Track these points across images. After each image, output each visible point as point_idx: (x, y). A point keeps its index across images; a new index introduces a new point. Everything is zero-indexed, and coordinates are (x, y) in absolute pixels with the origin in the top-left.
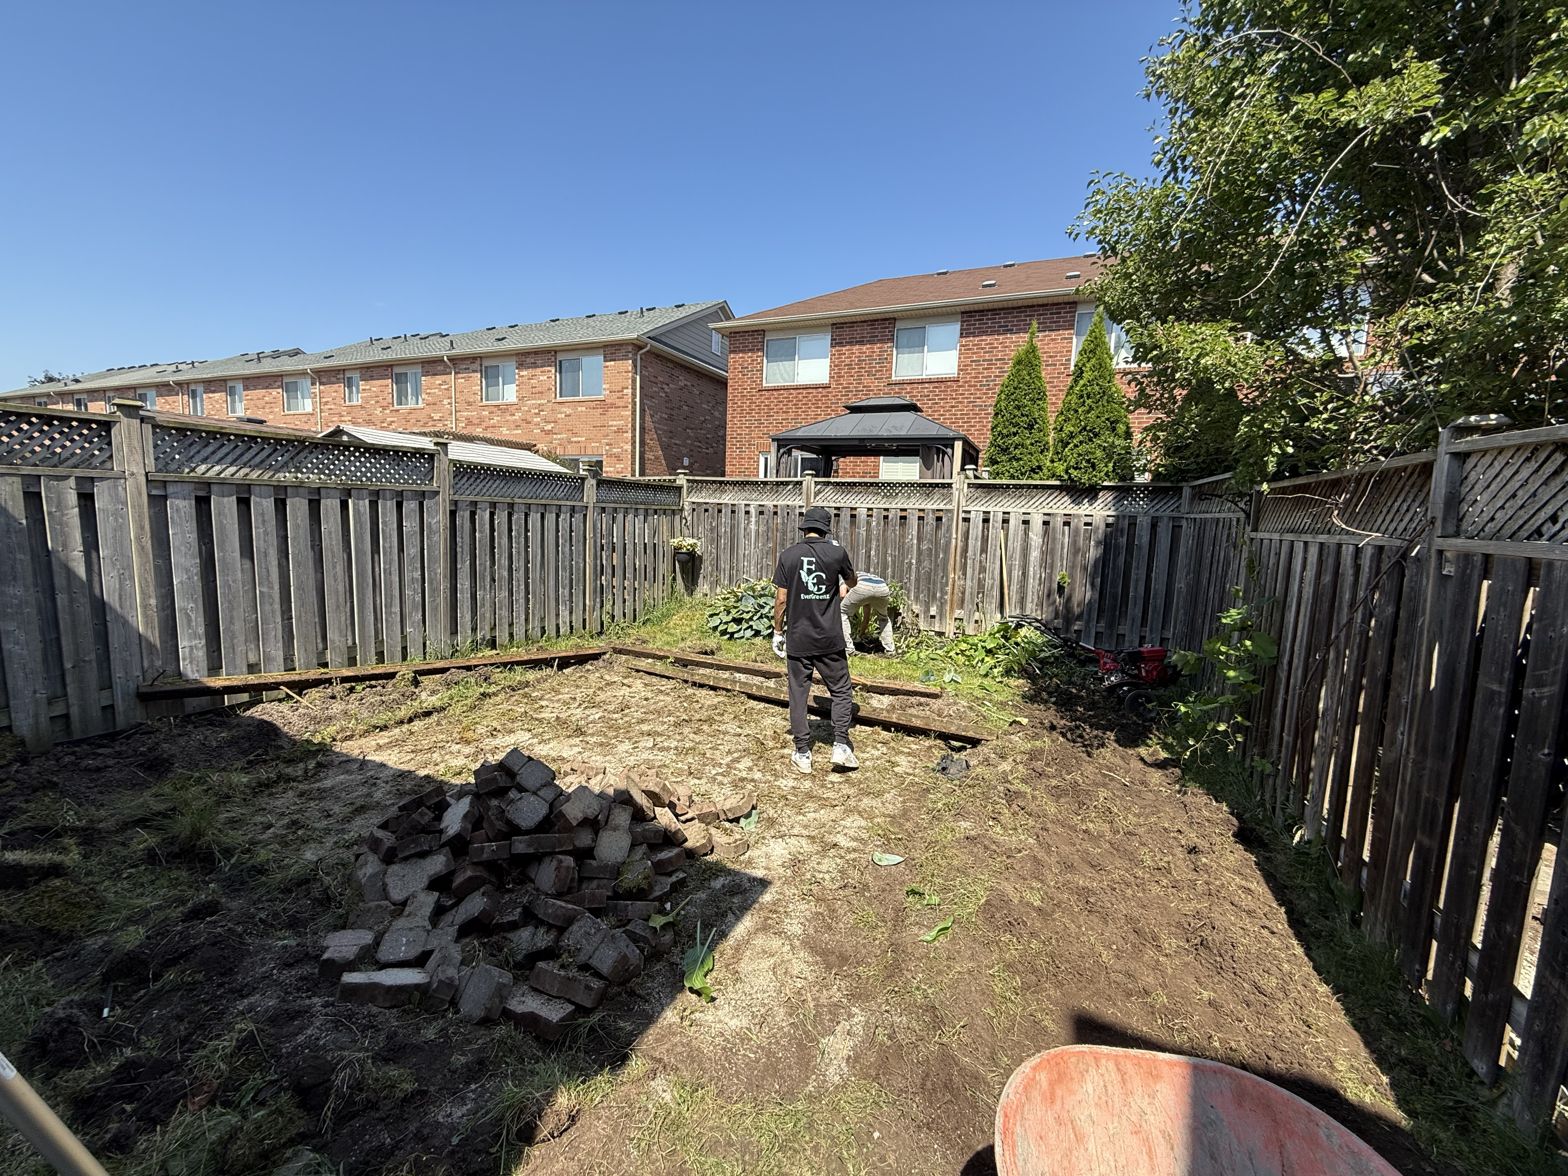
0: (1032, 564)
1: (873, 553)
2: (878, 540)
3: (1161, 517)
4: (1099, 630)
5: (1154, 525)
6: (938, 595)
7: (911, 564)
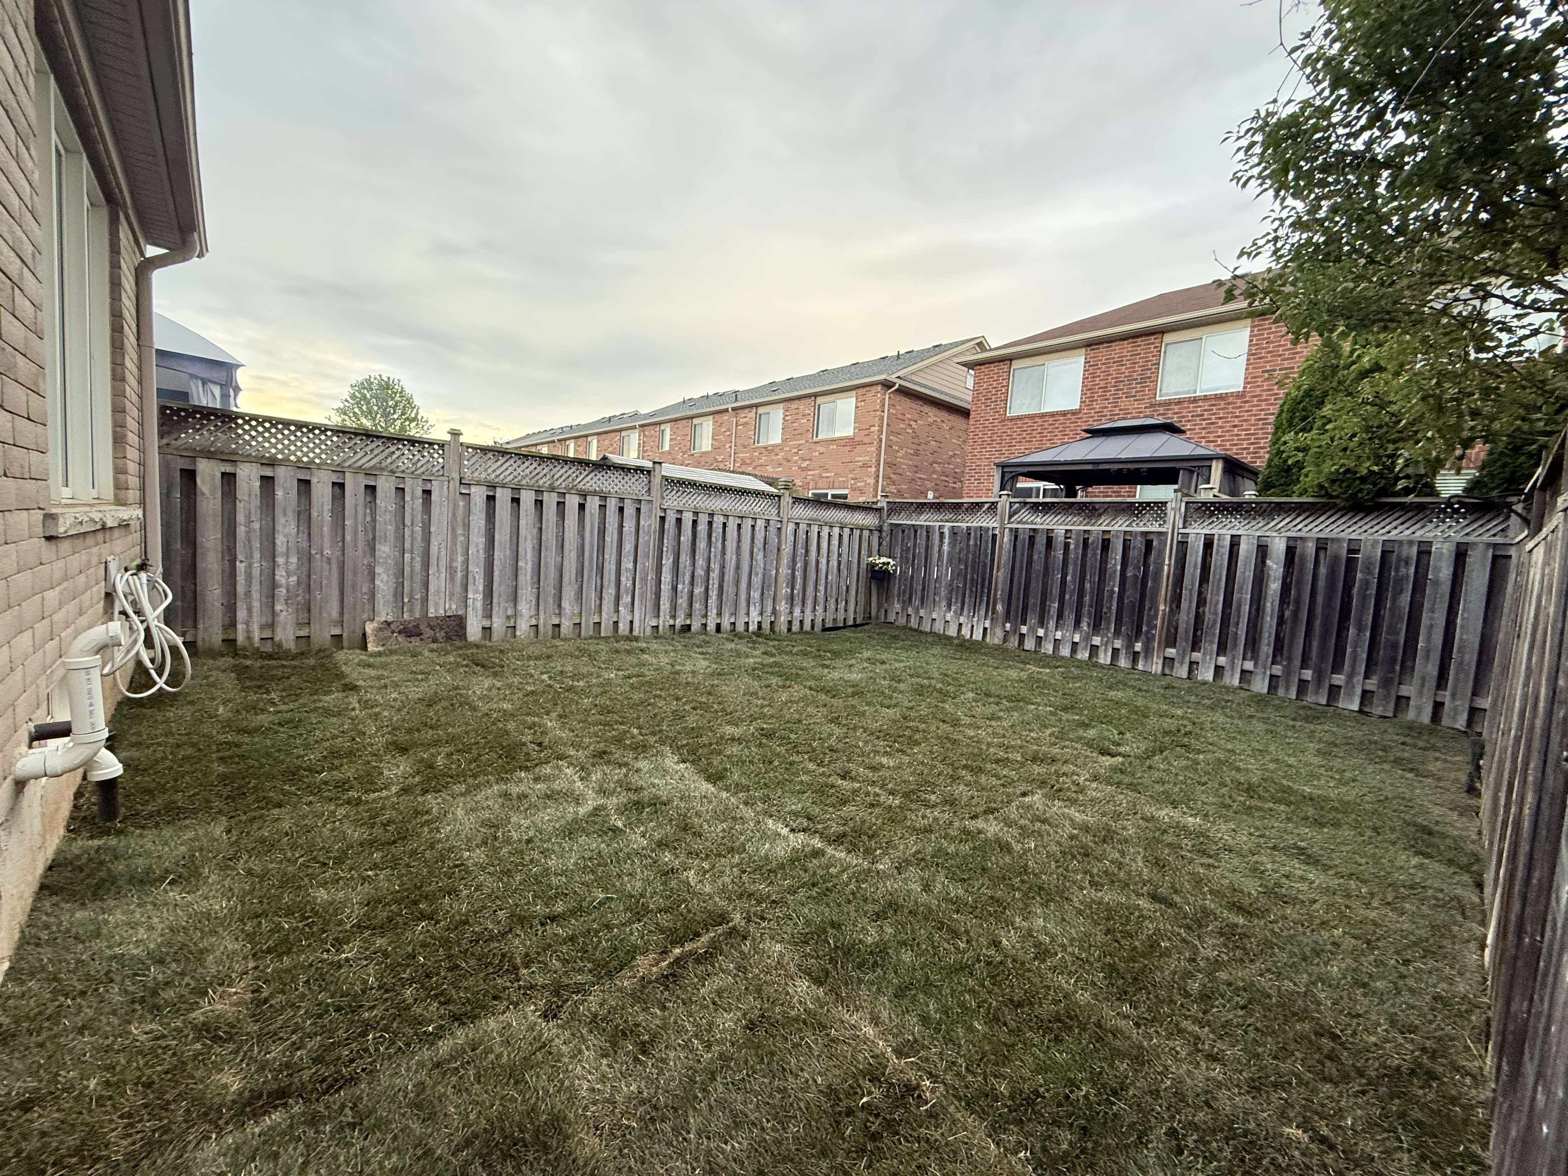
0: (1269, 599)
1: (1069, 578)
2: (1075, 564)
3: (1474, 544)
4: (1368, 687)
5: (1461, 555)
6: (1144, 628)
7: (1113, 592)
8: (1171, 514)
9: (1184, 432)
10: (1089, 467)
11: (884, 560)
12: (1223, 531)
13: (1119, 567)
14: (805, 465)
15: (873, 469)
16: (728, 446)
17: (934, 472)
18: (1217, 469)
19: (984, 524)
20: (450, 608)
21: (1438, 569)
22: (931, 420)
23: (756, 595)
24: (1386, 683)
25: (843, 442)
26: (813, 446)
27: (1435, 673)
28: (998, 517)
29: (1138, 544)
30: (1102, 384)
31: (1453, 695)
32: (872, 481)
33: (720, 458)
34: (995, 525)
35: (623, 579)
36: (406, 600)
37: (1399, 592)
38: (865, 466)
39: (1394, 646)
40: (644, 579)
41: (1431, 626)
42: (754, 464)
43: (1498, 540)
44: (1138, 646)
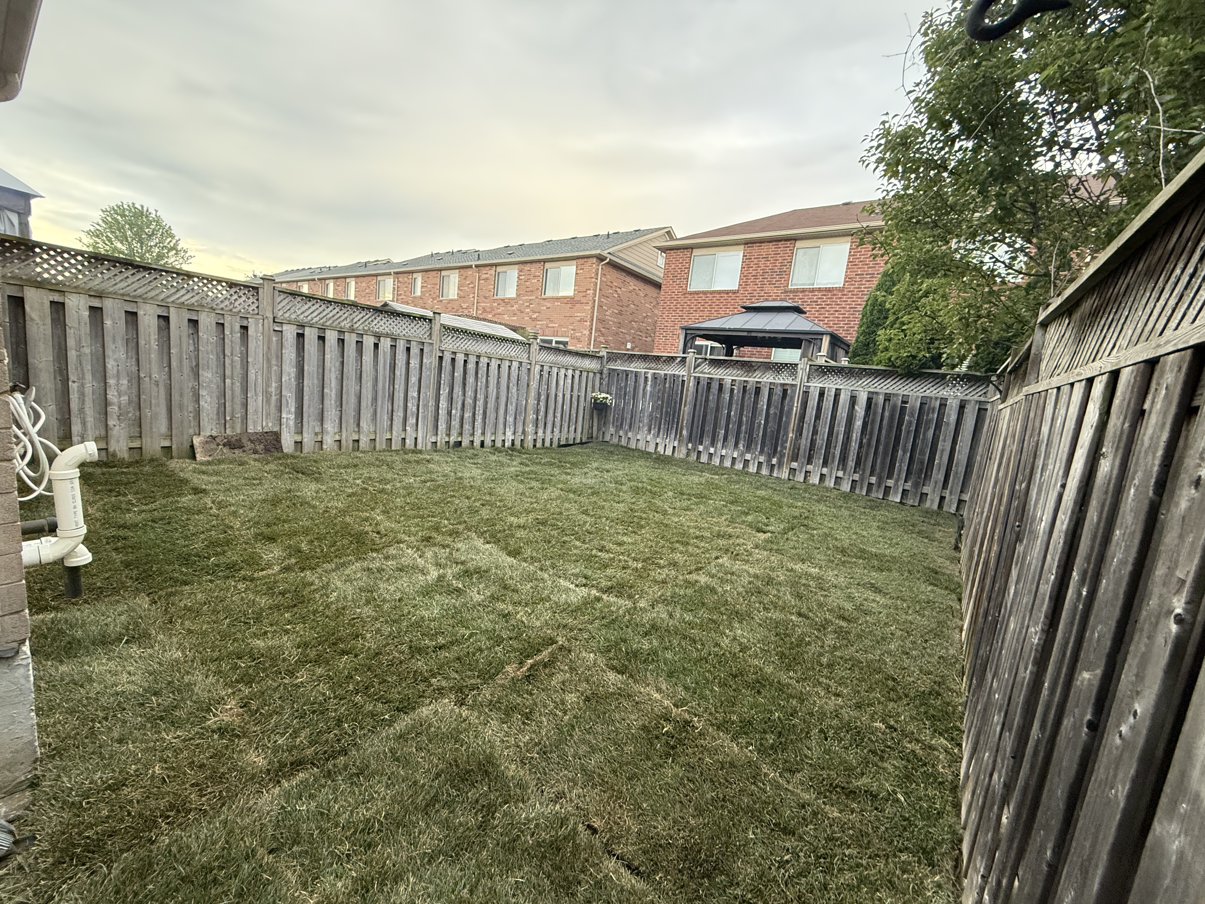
0: (855, 431)
2: (737, 404)
3: (969, 401)
5: (962, 407)
6: (779, 449)
7: (760, 424)
8: (800, 372)
9: (804, 313)
10: (745, 334)
11: (604, 395)
12: (831, 386)
13: (765, 407)
14: (535, 316)
15: (588, 323)
16: (471, 296)
17: (632, 328)
18: (826, 341)
19: (677, 373)
20: (267, 426)
21: (949, 415)
22: (631, 288)
23: (510, 419)
24: (916, 485)
25: (565, 301)
26: (542, 302)
27: (942, 479)
28: (686, 368)
29: (779, 391)
30: (754, 273)
31: (951, 493)
32: (587, 332)
33: (464, 306)
34: (684, 373)
35: (409, 405)
36: (228, 418)
37: (927, 429)
38: (582, 320)
39: (922, 463)
40: (426, 406)
41: (943, 451)
42: (494, 312)
43: (982, 399)
44: (774, 461)
